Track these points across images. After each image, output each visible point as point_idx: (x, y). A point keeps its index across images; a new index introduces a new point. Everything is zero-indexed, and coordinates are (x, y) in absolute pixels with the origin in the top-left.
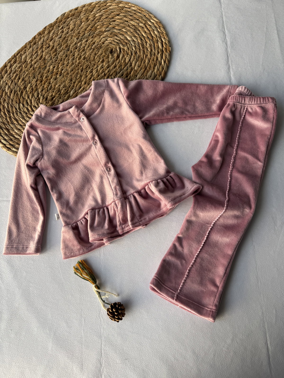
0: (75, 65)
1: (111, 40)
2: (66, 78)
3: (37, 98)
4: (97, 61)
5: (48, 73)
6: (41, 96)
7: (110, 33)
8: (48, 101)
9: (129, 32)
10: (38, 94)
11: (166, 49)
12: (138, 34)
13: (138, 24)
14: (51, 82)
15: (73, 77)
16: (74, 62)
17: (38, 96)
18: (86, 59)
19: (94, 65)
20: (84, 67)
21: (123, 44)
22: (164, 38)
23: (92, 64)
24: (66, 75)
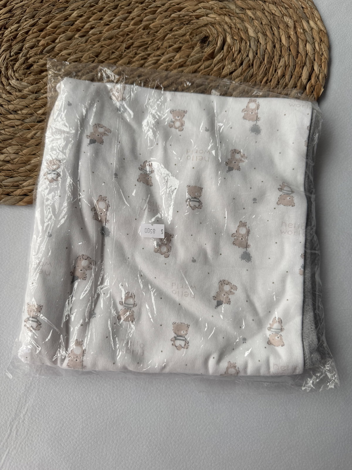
0: (122, 31)
1: (215, 19)
2: (89, 46)
3: (13, 56)
4: (166, 44)
5: (62, 21)
6: (22, 57)
7: (221, 6)
8: (29, 72)
9: (258, 21)
10: (21, 50)
11: (313, 87)
12: (274, 34)
13: (283, 15)
14: (57, 41)
15: (105, 50)
16: (123, 25)
17: (17, 53)
18: (147, 31)
19: (158, 49)
20: (136, 44)
21: (235, 38)
22: (320, 66)
23: (154, 46)
24: (94, 41)
